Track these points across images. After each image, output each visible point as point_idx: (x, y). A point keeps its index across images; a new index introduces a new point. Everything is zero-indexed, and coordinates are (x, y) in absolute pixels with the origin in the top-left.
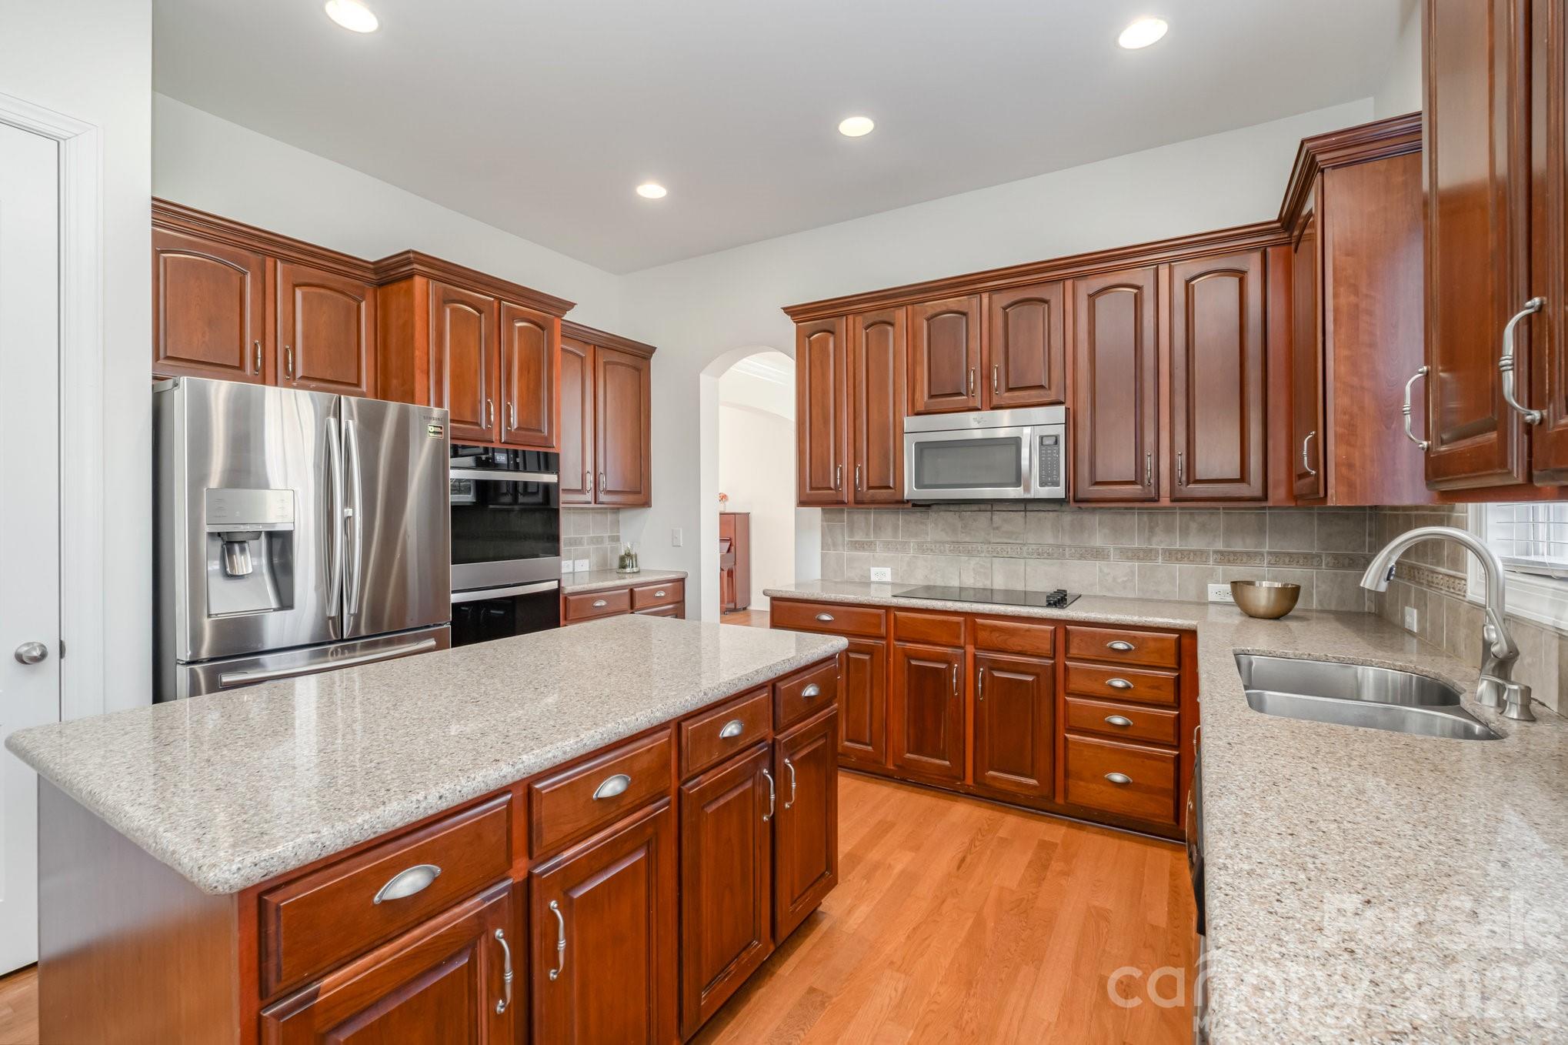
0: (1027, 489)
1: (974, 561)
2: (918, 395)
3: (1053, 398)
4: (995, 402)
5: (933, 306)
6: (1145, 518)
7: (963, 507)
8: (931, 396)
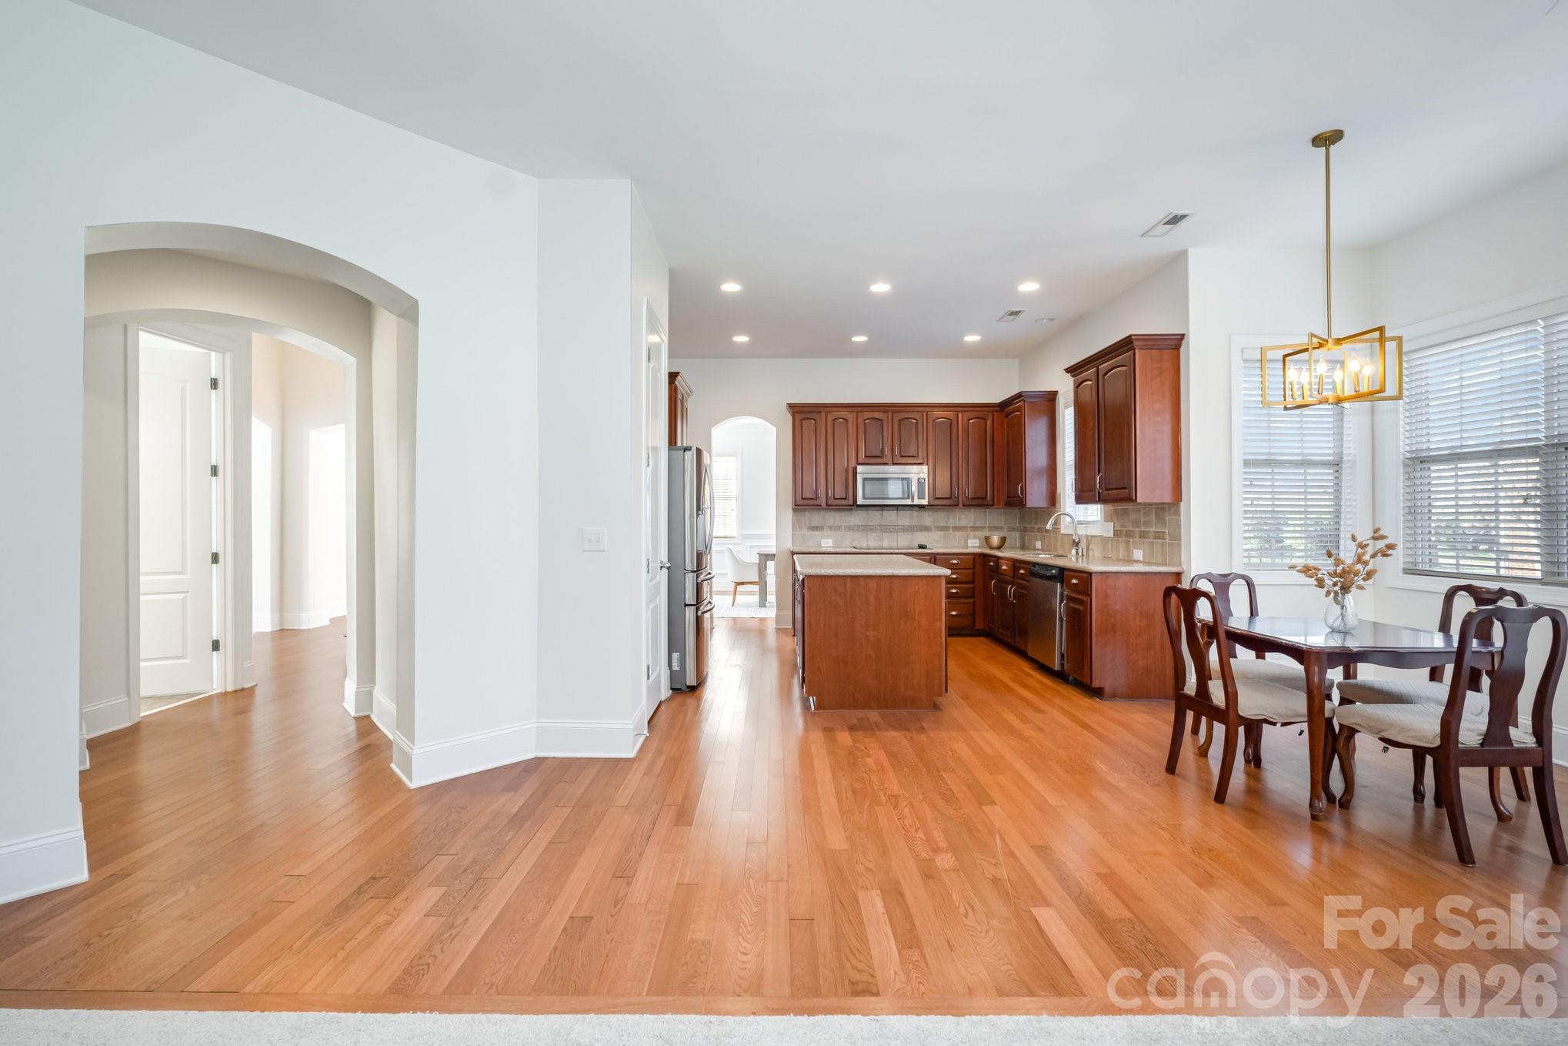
0: (913, 500)
1: (874, 534)
2: (859, 455)
3: (919, 462)
4: (895, 462)
5: (867, 415)
6: (946, 513)
7: (869, 508)
8: (866, 457)
